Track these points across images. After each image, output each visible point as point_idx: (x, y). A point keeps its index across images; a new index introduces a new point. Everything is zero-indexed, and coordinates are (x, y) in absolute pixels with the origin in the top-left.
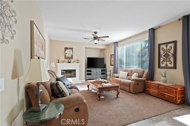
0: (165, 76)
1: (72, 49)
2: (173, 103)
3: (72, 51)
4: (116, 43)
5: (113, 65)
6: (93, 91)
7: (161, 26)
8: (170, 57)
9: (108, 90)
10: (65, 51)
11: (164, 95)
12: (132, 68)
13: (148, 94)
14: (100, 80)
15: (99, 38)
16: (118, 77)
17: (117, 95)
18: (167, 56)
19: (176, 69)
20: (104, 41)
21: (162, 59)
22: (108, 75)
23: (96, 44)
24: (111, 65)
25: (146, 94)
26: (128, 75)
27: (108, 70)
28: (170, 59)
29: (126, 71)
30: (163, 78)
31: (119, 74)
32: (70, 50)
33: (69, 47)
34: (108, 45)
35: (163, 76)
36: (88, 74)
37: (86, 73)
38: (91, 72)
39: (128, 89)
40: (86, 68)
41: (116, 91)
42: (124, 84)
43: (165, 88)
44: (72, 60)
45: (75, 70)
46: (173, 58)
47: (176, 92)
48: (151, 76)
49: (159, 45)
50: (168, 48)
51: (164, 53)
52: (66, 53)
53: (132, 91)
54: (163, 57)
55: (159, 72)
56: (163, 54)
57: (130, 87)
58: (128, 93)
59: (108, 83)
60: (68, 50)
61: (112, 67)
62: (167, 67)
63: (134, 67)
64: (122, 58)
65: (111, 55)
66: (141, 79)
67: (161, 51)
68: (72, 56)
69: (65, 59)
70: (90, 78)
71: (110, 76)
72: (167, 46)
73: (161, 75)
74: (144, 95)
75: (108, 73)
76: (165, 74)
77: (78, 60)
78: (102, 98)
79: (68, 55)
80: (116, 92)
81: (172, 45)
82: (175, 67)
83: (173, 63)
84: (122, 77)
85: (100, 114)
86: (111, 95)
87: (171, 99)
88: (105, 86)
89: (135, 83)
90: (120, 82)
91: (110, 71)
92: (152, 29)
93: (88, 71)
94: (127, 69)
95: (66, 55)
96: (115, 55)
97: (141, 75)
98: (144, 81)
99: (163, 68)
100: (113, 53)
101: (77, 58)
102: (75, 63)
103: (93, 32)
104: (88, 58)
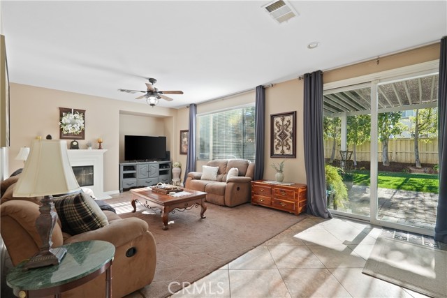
0: (281, 171)
1: (82, 112)
2: (293, 214)
3: (84, 119)
4: (193, 107)
5: (186, 153)
6: (145, 213)
7: (275, 84)
8: (288, 137)
9: (183, 205)
10: (61, 116)
11: (281, 202)
12: (226, 158)
13: (255, 205)
14: (164, 185)
15: (161, 92)
16: (199, 178)
17: (202, 214)
18: (283, 136)
19: (295, 157)
20: (171, 100)
21: (276, 142)
22: (174, 175)
23: (152, 105)
24: (182, 153)
25: (251, 206)
26: (219, 173)
27: (175, 163)
28: (288, 142)
29: (214, 164)
30: (278, 175)
31: (202, 171)
32: (76, 115)
33: (73, 107)
34: (175, 110)
35: (278, 171)
36: (126, 176)
37: (123, 172)
38: (134, 169)
39: (219, 199)
40: (120, 161)
41: (200, 207)
42: (212, 191)
43: (281, 191)
44: (81, 142)
45: (92, 166)
46: (291, 140)
47: (296, 195)
48: (259, 173)
49: (273, 117)
50: (285, 122)
51: (280, 130)
52: (63, 121)
53: (228, 203)
54: (278, 138)
55: (271, 164)
56: (278, 134)
57: (224, 195)
58: (220, 208)
59: (182, 190)
60: (72, 115)
61: (185, 157)
62: (283, 156)
63: (229, 156)
64: (205, 139)
65: (182, 132)
66: (243, 180)
67: (275, 127)
68: (83, 131)
69: (61, 138)
70: (132, 186)
71: (180, 177)
72: (283, 120)
73: (276, 168)
74: (249, 207)
75: (175, 170)
76: (281, 167)
77: (100, 143)
78: (171, 224)
79: (69, 129)
80: (199, 209)
81: (290, 118)
82: (294, 155)
83: (291, 149)
84: (206, 178)
85: (175, 255)
86: (188, 217)
87: (290, 207)
88: (177, 197)
89: (233, 186)
90: (204, 188)
91: (180, 167)
92: (261, 86)
93: (126, 168)
94: (216, 160)
95: (65, 128)
96: (190, 131)
97: (243, 171)
98: (248, 182)
99: (278, 156)
100: (187, 128)
101: (97, 137)
102: (90, 148)
103: (147, 78)
104: (126, 136)
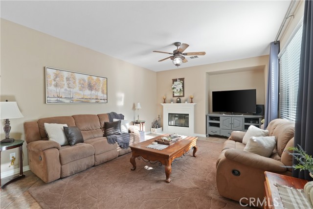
1: (182, 79)
10: (173, 83)
23: (177, 65)
33: (178, 77)
36: (211, 124)
37: (209, 121)
38: (219, 120)
40: (207, 113)
44: (182, 99)
45: (188, 114)
52: (173, 87)
69: (173, 96)
77: (192, 98)
93: (211, 118)
101: (190, 95)
102: (186, 102)
104: (213, 92)
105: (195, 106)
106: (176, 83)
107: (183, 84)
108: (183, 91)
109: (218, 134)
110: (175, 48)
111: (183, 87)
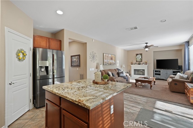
33: (139, 53)
37: (155, 73)
38: (160, 72)
69: (136, 62)
79: (138, 59)
101: (145, 61)
102: (143, 64)
104: (157, 60)
105: (148, 66)
106: (138, 56)
107: (142, 56)
108: (142, 59)
109: (160, 78)
110: (146, 45)
111: (142, 57)
